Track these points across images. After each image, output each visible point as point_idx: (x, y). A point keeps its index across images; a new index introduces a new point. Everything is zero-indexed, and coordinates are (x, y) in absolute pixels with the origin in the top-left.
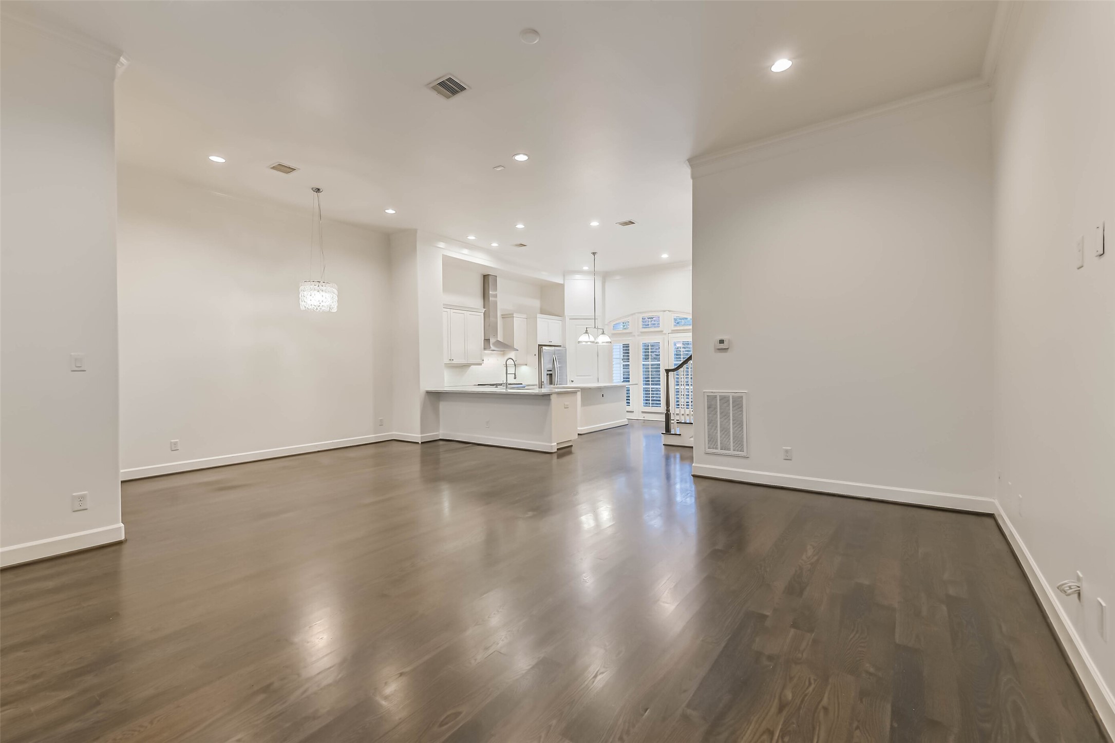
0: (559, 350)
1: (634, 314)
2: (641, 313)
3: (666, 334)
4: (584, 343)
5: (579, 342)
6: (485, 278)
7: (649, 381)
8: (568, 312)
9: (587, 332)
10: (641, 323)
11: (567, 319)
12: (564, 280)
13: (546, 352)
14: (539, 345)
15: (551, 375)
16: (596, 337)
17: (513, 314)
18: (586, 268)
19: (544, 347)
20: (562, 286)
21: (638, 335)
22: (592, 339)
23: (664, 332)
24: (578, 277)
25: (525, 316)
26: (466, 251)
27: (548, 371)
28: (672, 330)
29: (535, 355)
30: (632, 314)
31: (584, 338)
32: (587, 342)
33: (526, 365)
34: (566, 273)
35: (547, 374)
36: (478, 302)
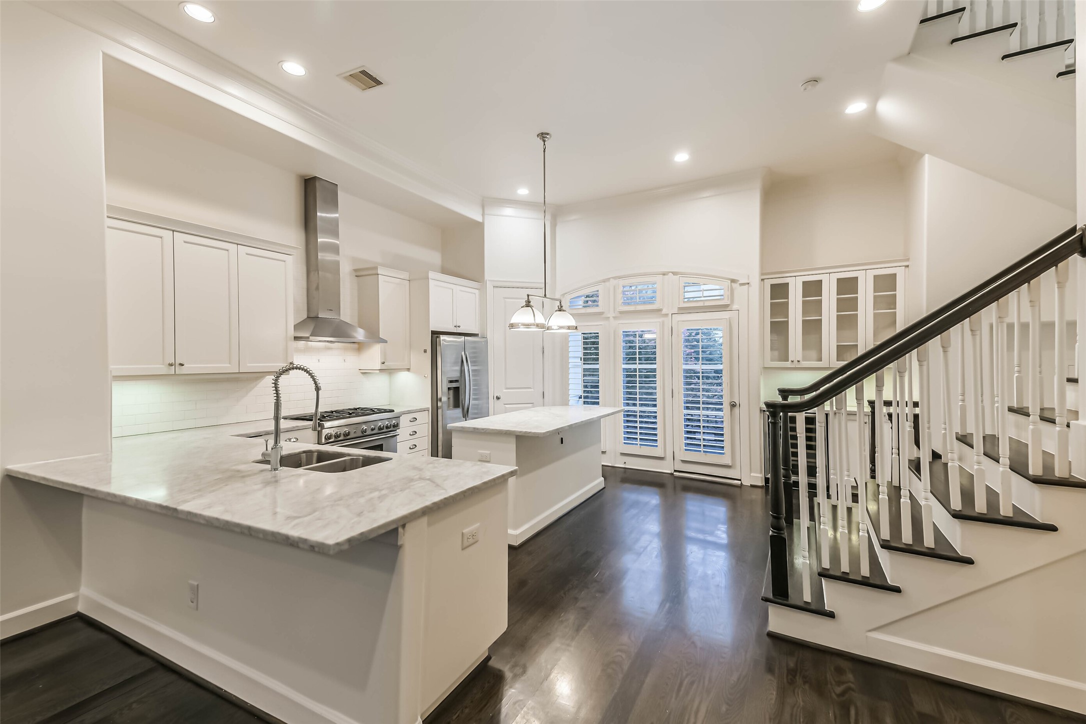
0: (475, 342)
1: (608, 280)
2: (620, 277)
3: (667, 315)
4: (522, 329)
5: (512, 326)
6: (309, 185)
7: (635, 399)
8: (490, 274)
9: (528, 304)
10: (620, 296)
11: (489, 286)
12: (483, 215)
13: (447, 345)
14: (433, 333)
15: (456, 390)
16: (548, 317)
17: (376, 268)
18: (523, 192)
19: (442, 337)
20: (478, 227)
21: (614, 317)
22: (540, 319)
23: (664, 312)
24: (509, 211)
25: (405, 275)
26: (234, 89)
27: (451, 382)
28: (680, 309)
29: (425, 351)
30: (604, 281)
31: (523, 317)
32: (527, 325)
33: (408, 370)
34: (487, 203)
35: (449, 389)
36: (293, 237)
